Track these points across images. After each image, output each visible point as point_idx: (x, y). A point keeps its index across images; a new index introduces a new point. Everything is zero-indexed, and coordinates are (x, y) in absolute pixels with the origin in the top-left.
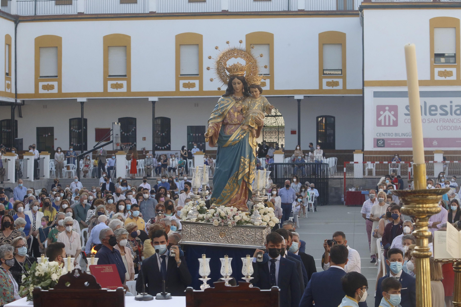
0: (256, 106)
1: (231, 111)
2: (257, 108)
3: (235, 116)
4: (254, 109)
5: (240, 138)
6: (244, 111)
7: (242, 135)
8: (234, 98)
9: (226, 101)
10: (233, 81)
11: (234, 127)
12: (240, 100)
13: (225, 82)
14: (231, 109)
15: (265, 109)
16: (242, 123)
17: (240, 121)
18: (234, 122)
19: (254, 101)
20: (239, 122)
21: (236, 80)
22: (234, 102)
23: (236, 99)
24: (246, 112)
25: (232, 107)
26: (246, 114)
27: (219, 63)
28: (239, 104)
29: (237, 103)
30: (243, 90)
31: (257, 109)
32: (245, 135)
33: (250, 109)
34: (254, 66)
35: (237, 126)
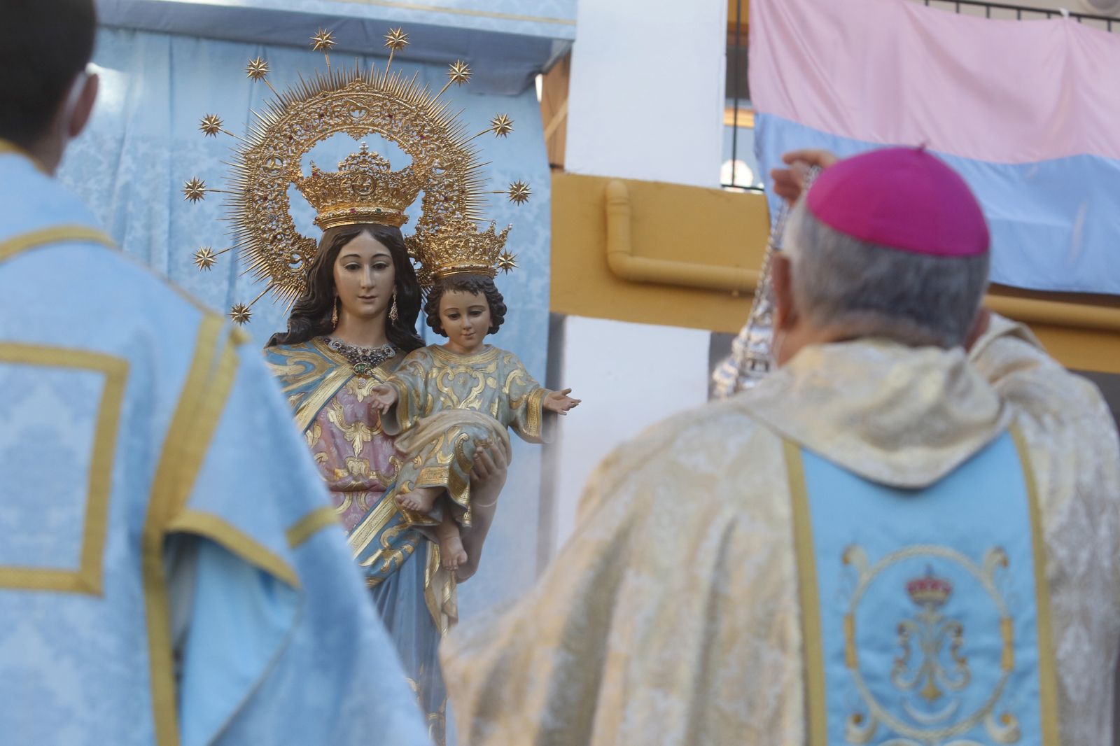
0: (475, 392)
1: (333, 416)
2: (477, 405)
3: (352, 443)
4: (462, 406)
5: (386, 564)
6: (407, 418)
7: (394, 545)
8: (342, 350)
9: (297, 363)
10: (345, 251)
11: (347, 503)
12: (374, 361)
13: (278, 271)
14: (329, 402)
15: (519, 413)
16: (390, 482)
17: (383, 470)
18: (351, 474)
19: (462, 369)
20: (373, 477)
21: (366, 244)
22: (347, 369)
23: (353, 358)
24: (415, 425)
25: (334, 396)
26: (411, 439)
27: (255, 161)
28: (370, 384)
29: (360, 374)
30: (394, 309)
31: (480, 410)
32: (408, 547)
33: (438, 405)
34: (450, 185)
35: (364, 499)
